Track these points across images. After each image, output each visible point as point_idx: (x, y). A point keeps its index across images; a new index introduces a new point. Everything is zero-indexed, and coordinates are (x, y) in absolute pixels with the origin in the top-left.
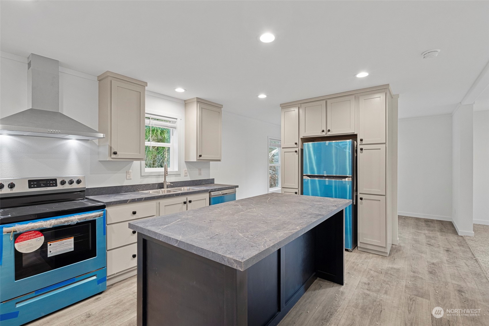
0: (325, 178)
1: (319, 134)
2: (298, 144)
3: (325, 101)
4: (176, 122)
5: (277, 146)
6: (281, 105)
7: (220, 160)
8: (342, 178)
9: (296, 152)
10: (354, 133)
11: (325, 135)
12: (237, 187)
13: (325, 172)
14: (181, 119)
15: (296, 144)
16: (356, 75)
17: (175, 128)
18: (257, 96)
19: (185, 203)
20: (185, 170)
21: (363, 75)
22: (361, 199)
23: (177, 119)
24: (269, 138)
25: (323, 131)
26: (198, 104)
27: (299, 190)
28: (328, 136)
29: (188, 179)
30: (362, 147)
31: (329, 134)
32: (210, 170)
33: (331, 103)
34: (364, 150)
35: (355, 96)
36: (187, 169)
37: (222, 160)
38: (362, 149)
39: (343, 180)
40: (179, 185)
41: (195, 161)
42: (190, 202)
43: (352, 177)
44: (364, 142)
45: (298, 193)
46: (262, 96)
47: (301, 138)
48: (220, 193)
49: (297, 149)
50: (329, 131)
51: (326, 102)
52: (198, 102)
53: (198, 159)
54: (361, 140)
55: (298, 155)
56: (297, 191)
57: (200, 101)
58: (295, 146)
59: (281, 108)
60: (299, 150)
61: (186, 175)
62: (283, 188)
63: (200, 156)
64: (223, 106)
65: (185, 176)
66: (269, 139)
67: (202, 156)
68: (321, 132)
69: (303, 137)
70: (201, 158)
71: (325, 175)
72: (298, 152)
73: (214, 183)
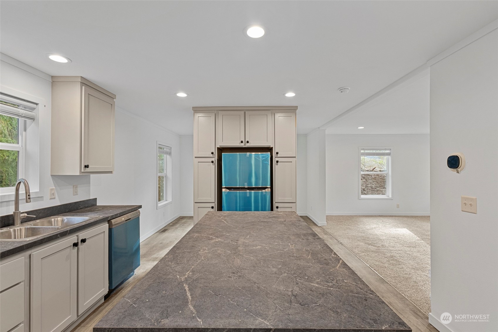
0: (246, 190)
1: (238, 144)
2: (214, 153)
3: (243, 112)
4: (35, 108)
5: (165, 153)
6: (193, 107)
7: (112, 172)
8: (262, 189)
9: (212, 162)
10: (270, 146)
11: (243, 146)
12: (140, 207)
13: (246, 184)
14: (45, 106)
15: (212, 153)
16: (285, 94)
17: (33, 119)
18: (176, 93)
19: (76, 245)
20: (52, 190)
21: (290, 95)
22: (277, 207)
23: (37, 104)
24: (158, 143)
25: (242, 142)
26: (83, 87)
27: (215, 204)
28: (246, 147)
29: (57, 203)
30: (277, 159)
31: (248, 145)
32: (90, 186)
33: (250, 115)
34: (279, 162)
35: (271, 112)
36: (54, 188)
37: (114, 172)
38: (277, 162)
39: (264, 191)
40: (41, 215)
41: (78, 174)
42: (83, 241)
43: (270, 188)
44: (279, 155)
45: (214, 207)
46: (182, 95)
47: (217, 148)
48: (123, 219)
49: (213, 159)
50: (248, 142)
51: (245, 113)
52: (83, 84)
53: (83, 171)
54: (277, 153)
55: (214, 166)
56: (213, 205)
57: (85, 83)
58: (211, 155)
59: (193, 111)
60: (215, 160)
61: (53, 197)
62: (196, 203)
63: (87, 166)
64: (117, 96)
65: (51, 199)
66: (158, 145)
67: (90, 166)
68: (240, 143)
69: (220, 146)
70: (87, 170)
71: (246, 187)
72: (214, 162)
73: (96, 205)
